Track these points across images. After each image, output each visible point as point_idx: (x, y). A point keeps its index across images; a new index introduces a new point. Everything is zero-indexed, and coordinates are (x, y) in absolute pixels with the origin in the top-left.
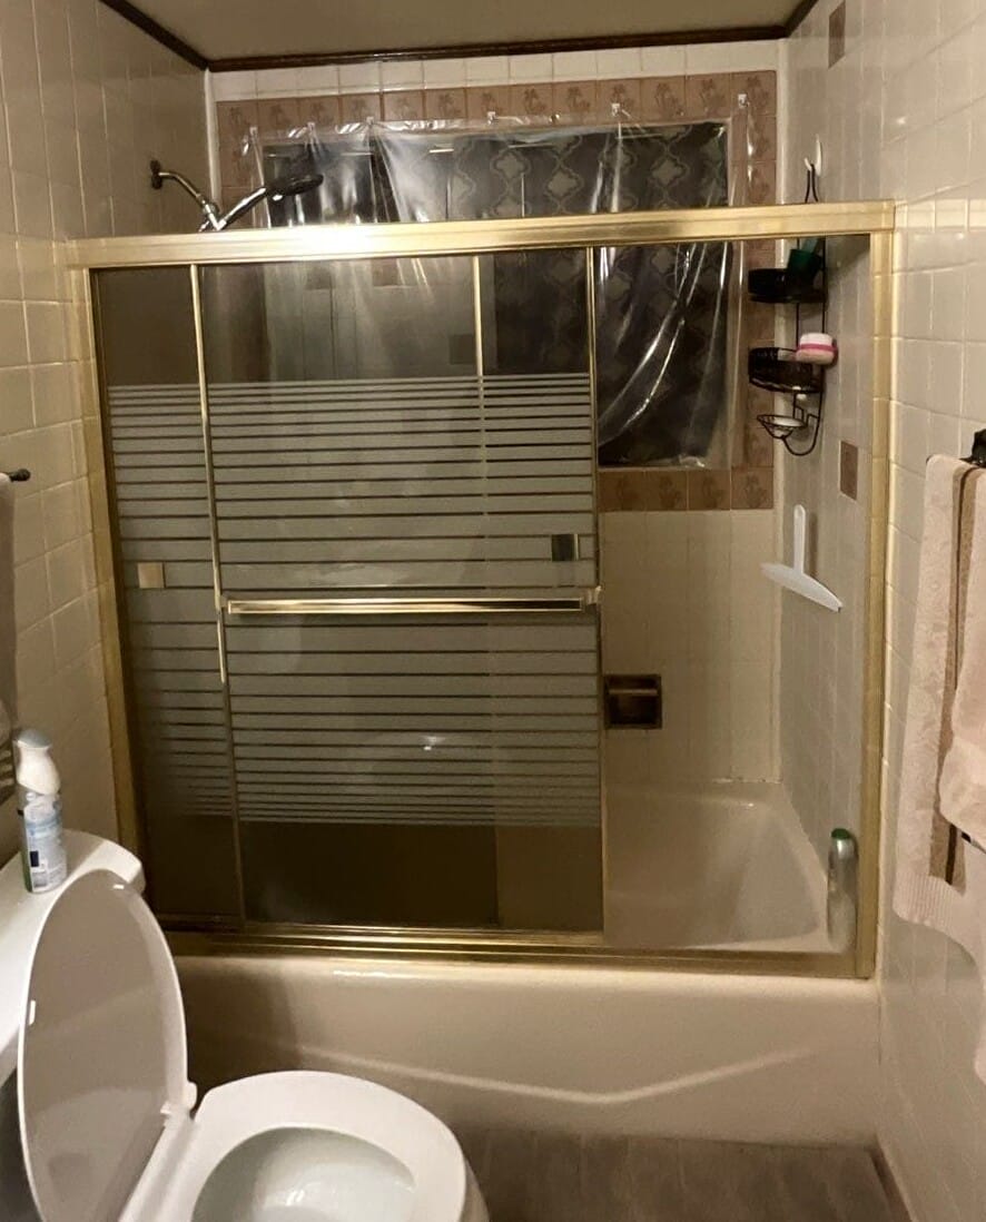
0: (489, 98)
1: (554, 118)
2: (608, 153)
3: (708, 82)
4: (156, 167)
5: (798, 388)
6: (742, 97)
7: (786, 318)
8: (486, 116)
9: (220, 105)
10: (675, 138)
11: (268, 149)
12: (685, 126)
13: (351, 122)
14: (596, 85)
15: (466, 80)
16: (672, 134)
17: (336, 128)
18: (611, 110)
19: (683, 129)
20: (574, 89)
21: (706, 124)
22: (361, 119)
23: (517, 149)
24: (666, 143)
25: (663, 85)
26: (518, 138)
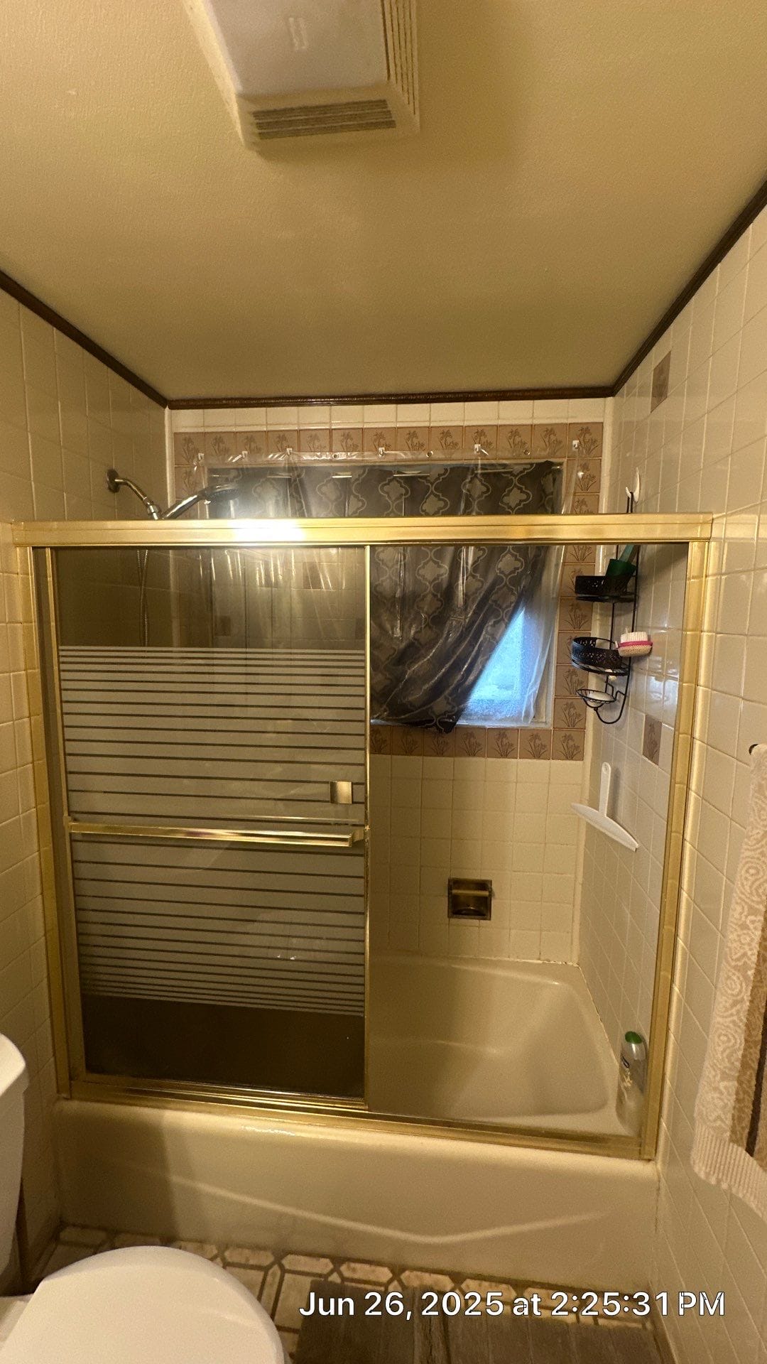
0: (379, 436)
1: (429, 454)
2: (470, 482)
3: (549, 430)
4: (112, 474)
5: (610, 671)
6: (576, 442)
7: (601, 615)
8: (377, 450)
9: (176, 435)
10: (521, 472)
11: (212, 471)
12: (529, 464)
13: (275, 453)
14: (463, 429)
15: (364, 422)
16: (520, 468)
17: (263, 456)
18: (473, 449)
19: (529, 466)
20: (446, 432)
21: (547, 462)
22: (283, 450)
23: (400, 477)
24: (515, 476)
25: (514, 431)
26: (401, 469)
